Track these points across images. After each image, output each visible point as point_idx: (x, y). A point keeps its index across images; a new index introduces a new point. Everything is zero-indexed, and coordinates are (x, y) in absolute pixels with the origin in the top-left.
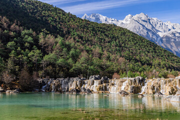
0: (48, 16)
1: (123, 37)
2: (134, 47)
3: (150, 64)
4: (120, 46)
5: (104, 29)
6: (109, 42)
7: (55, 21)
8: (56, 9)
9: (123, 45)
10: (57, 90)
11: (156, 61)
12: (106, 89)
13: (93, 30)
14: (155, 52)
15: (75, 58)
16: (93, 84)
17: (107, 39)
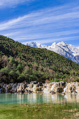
0: (4, 43)
1: (51, 56)
2: (58, 63)
3: (68, 74)
4: (49, 62)
5: (39, 51)
6: (42, 60)
7: (8, 47)
8: (9, 39)
9: (51, 61)
10: (9, 92)
11: (72, 72)
12: (41, 90)
13: (32, 52)
14: (71, 66)
15: (21, 70)
17: (41, 58)
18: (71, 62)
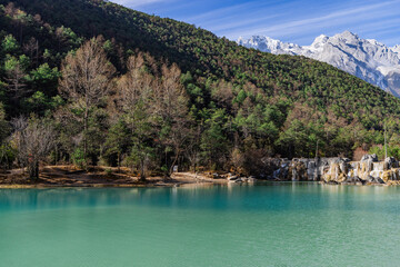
0: (192, 45)
1: (323, 78)
2: (345, 97)
3: (379, 128)
4: (321, 96)
5: (287, 64)
6: (300, 89)
7: (205, 54)
8: (201, 32)
9: (325, 93)
11: (389, 123)
13: (270, 67)
14: (385, 105)
16: (372, 169)
17: (296, 84)
18: (383, 94)
